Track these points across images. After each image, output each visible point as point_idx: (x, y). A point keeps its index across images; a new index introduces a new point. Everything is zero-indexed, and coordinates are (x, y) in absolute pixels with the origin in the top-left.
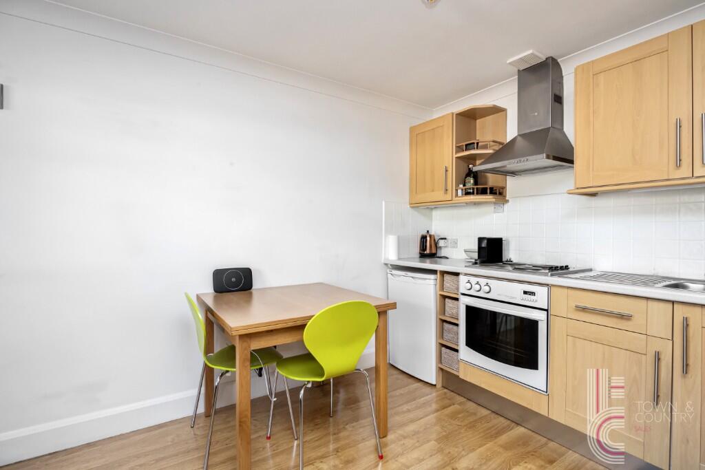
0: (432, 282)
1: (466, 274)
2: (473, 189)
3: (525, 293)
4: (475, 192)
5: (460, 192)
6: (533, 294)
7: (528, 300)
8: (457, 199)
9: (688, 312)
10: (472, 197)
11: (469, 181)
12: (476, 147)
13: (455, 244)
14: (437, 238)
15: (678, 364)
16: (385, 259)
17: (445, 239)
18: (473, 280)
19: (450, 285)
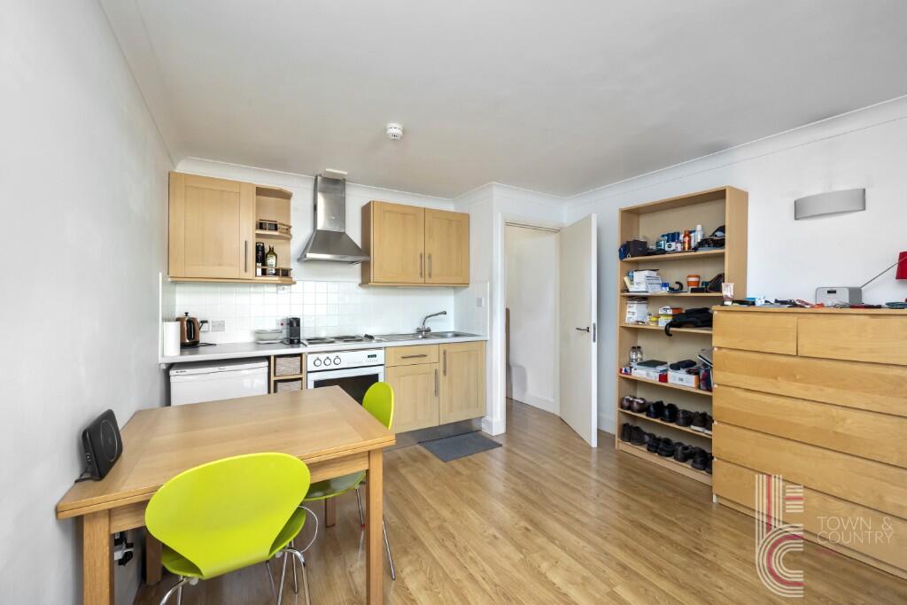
0: (265, 370)
1: (310, 353)
2: (277, 270)
3: (369, 356)
4: (280, 273)
5: (259, 271)
6: (375, 356)
7: (373, 361)
8: (257, 278)
9: (446, 347)
10: (276, 278)
11: (271, 261)
12: (276, 229)
13: (220, 326)
14: (199, 320)
15: (441, 373)
16: (163, 356)
17: (206, 322)
18: (322, 357)
19: (287, 368)
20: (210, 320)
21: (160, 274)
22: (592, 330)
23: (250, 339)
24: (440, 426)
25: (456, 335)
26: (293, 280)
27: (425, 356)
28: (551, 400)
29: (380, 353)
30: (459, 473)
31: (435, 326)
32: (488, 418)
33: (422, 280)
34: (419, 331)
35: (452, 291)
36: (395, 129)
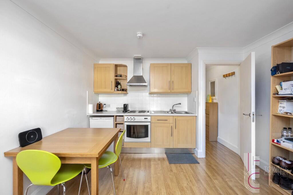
0: (113, 120)
1: (126, 116)
2: (121, 89)
3: (145, 118)
4: (122, 90)
5: (116, 90)
6: (147, 118)
7: (146, 120)
8: (115, 92)
9: (176, 117)
10: (121, 92)
11: (119, 86)
12: (121, 77)
13: (109, 106)
14: (103, 104)
15: (174, 127)
16: (88, 114)
17: (105, 104)
18: (129, 117)
19: (119, 120)
20: (106, 104)
21: (87, 92)
22: (252, 115)
23: (115, 110)
24: (173, 148)
25: (186, 113)
26: (128, 92)
27: (167, 120)
28: (237, 147)
29: (149, 118)
30: (171, 171)
31: (177, 109)
32: (196, 149)
33: (170, 91)
34: (171, 110)
35: (186, 95)
36: (139, 35)
